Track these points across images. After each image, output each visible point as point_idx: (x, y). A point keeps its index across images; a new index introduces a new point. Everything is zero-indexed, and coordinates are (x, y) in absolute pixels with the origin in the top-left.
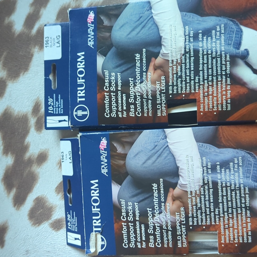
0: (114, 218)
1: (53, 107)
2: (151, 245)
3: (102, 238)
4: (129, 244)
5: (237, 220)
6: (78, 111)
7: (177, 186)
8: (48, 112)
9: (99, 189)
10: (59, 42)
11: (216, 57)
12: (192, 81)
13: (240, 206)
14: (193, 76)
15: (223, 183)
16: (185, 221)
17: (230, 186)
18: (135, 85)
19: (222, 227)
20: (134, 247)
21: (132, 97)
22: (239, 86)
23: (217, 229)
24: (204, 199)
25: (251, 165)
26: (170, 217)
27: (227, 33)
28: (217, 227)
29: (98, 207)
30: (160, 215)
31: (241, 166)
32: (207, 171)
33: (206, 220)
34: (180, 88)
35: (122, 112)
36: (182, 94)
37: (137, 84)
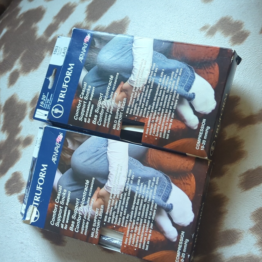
0: (50, 198)
1: (44, 102)
2: (71, 229)
3: (37, 212)
4: (55, 222)
5: (142, 229)
6: (56, 109)
7: (103, 187)
8: (39, 105)
9: (46, 173)
10: (64, 52)
11: (169, 94)
12: (146, 108)
13: (146, 217)
14: (147, 104)
15: (139, 194)
16: (101, 217)
17: (144, 199)
18: (103, 100)
19: (128, 231)
20: (58, 226)
21: (98, 108)
22: (179, 121)
23: (123, 231)
24: (121, 204)
25: (165, 187)
26: (91, 210)
27: (183, 76)
28: (124, 229)
29: (41, 186)
30: (85, 206)
31: (156, 185)
32: (130, 181)
33: (118, 221)
34: (135, 111)
35: (87, 118)
36: (135, 116)
37: (105, 99)
